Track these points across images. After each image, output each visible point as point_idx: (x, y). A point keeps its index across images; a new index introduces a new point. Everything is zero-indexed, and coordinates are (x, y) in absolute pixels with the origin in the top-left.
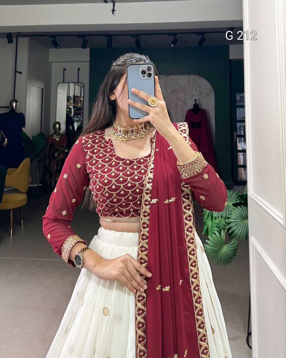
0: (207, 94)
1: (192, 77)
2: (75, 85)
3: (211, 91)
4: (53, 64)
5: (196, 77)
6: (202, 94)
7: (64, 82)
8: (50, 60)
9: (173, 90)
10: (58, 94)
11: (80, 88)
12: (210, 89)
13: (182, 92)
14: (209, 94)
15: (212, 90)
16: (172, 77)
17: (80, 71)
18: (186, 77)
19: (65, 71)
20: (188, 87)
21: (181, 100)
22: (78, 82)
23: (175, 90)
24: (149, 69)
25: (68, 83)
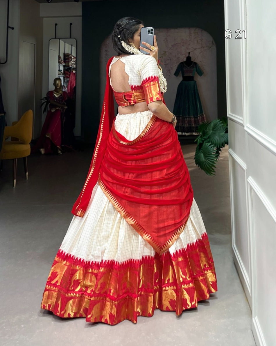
0: (209, 47)
1: (193, 30)
2: (65, 42)
3: (213, 44)
4: (44, 19)
5: (198, 31)
6: (204, 48)
7: (55, 38)
8: (41, 15)
9: (174, 44)
10: (50, 50)
11: (70, 46)
12: (212, 42)
13: (183, 45)
14: (211, 47)
15: (214, 42)
16: (173, 30)
17: (72, 26)
18: (187, 30)
19: (56, 26)
20: (190, 40)
21: (183, 54)
22: (70, 38)
23: (177, 43)
24: (152, 30)
25: (59, 39)
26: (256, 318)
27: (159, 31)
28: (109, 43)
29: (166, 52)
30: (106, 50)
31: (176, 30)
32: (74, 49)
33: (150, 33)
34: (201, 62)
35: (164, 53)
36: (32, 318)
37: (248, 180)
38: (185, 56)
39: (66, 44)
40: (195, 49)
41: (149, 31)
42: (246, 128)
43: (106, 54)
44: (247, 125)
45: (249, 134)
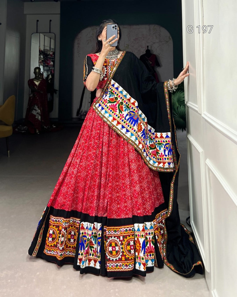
0: (166, 41)
1: (152, 26)
2: (45, 36)
3: (170, 39)
4: (27, 16)
5: (157, 27)
6: (162, 42)
7: (37, 33)
8: (25, 13)
9: (136, 38)
10: (32, 43)
11: (49, 39)
12: (169, 37)
13: (143, 40)
14: (168, 42)
15: (171, 37)
16: (135, 27)
17: (51, 22)
18: (147, 26)
19: (38, 22)
20: (149, 35)
21: (143, 47)
22: (50, 32)
23: (138, 38)
24: (116, 26)
25: (40, 33)
26: (215, 291)
27: (123, 27)
28: (81, 37)
29: (128, 45)
30: (78, 43)
31: (137, 27)
32: (53, 41)
33: (114, 29)
34: (159, 54)
35: (127, 46)
36: (17, 275)
37: (206, 162)
38: (145, 48)
39: (45, 37)
40: (154, 43)
41: (113, 27)
42: (203, 115)
43: (78, 46)
44: (204, 113)
45: (206, 120)
